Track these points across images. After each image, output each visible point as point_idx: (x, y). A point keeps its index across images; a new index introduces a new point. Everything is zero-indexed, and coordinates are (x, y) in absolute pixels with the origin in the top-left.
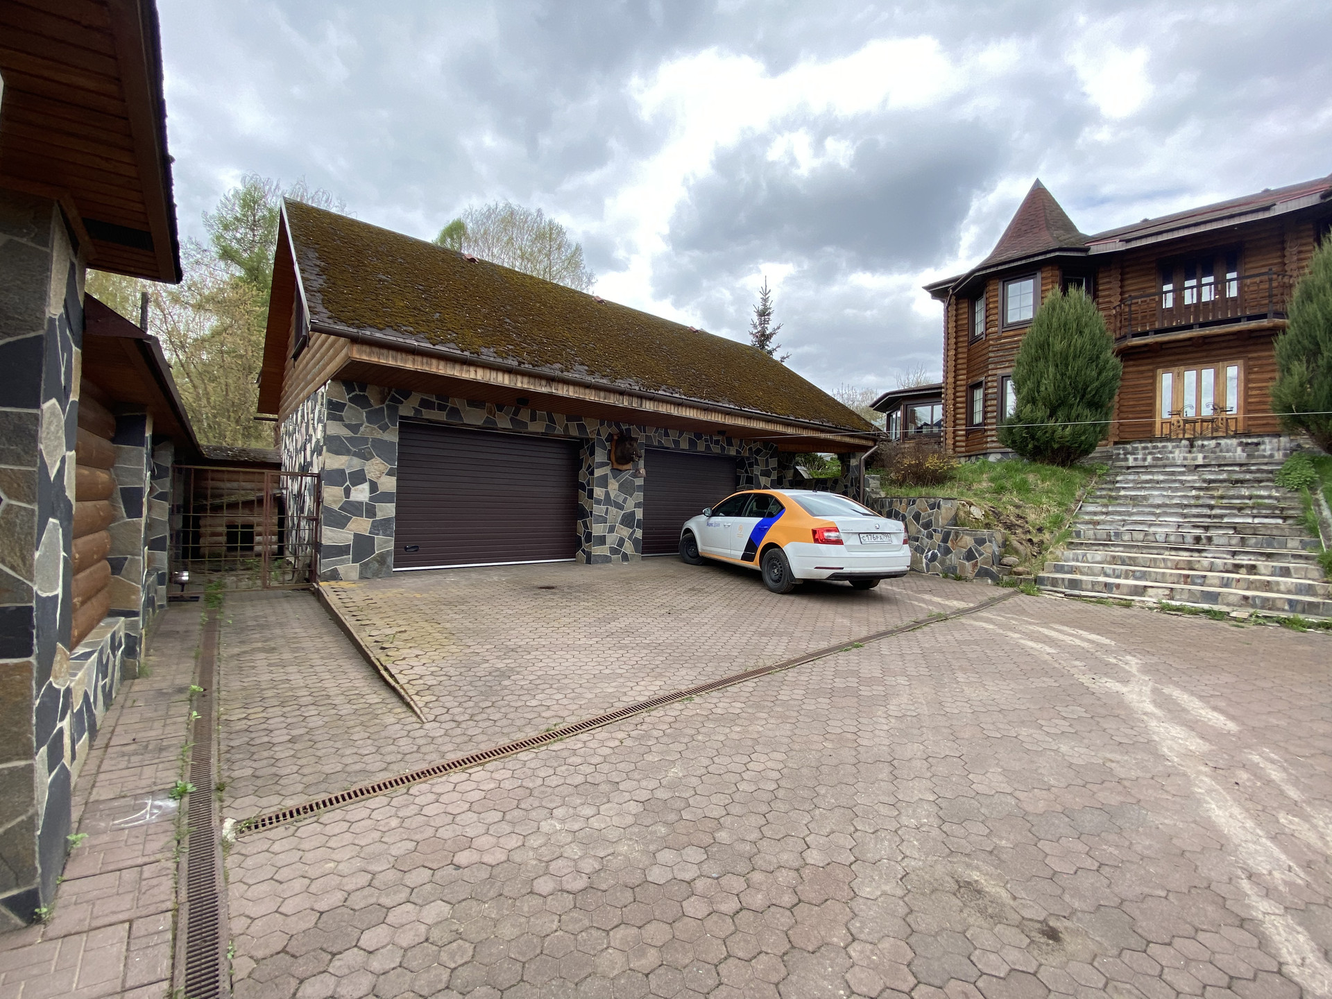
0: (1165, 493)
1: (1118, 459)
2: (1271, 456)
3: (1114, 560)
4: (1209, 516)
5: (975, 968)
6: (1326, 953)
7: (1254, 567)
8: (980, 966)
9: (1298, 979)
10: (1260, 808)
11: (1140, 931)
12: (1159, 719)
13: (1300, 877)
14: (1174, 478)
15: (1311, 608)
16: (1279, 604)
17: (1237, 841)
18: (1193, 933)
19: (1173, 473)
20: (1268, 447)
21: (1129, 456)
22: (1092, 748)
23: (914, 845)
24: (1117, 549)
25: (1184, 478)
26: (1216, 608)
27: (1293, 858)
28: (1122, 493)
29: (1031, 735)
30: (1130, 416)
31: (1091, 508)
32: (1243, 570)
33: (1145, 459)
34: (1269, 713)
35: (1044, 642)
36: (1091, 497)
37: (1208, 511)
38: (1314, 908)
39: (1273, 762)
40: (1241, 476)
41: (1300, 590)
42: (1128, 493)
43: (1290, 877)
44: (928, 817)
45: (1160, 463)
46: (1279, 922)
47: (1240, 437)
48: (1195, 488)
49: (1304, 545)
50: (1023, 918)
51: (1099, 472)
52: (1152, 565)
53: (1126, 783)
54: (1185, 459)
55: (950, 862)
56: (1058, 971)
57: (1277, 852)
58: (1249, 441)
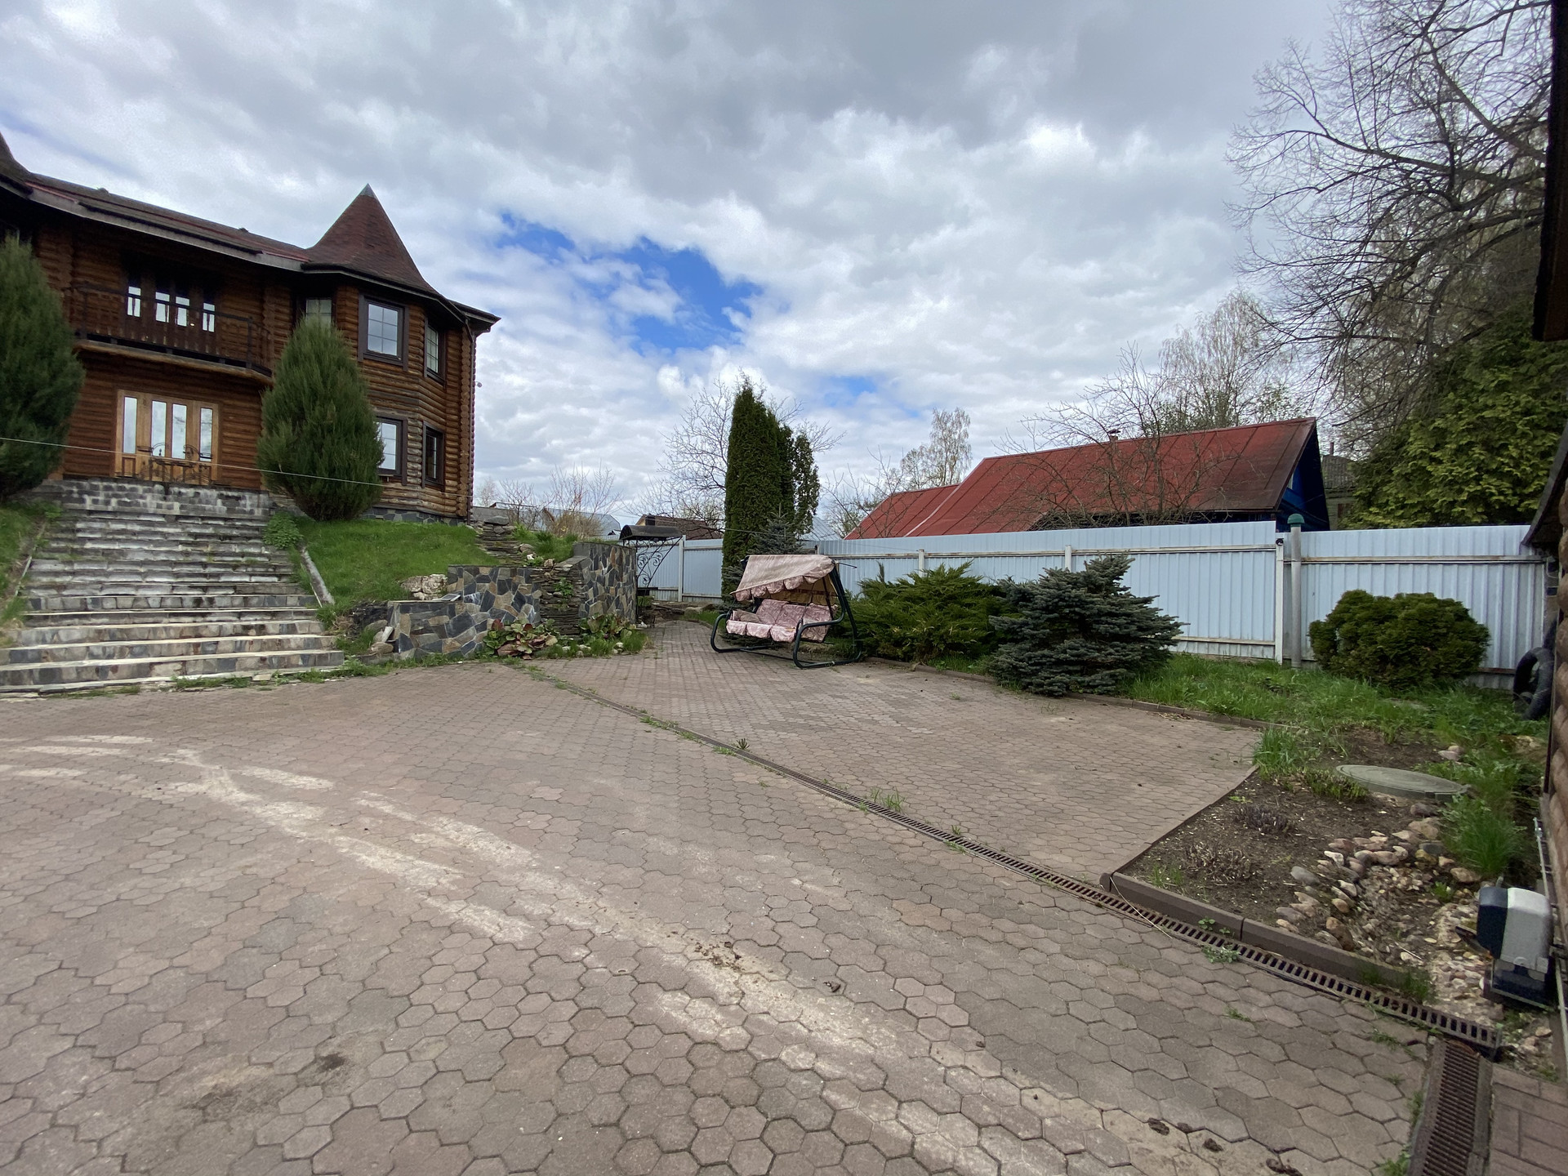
0: (146, 548)
1: (70, 499)
2: (252, 512)
3: (100, 635)
4: (205, 575)
5: (300, 1162)
6: (505, 911)
7: (263, 627)
8: (302, 1155)
9: (506, 940)
10: (396, 839)
11: (396, 993)
12: (258, 803)
13: (456, 873)
14: (153, 529)
15: (321, 660)
16: (293, 661)
17: (401, 874)
18: (428, 962)
19: (151, 524)
20: (248, 503)
21: (86, 497)
22: (218, 864)
23: (99, 1119)
24: (100, 621)
25: (165, 530)
26: (238, 674)
27: (442, 863)
28: (89, 545)
29: (135, 887)
30: (82, 442)
31: (47, 566)
32: (253, 632)
33: (107, 503)
34: (345, 761)
35: (55, 765)
36: (44, 550)
37: (200, 570)
38: (478, 888)
39: (377, 799)
40: (228, 532)
41: (308, 644)
42: (97, 546)
43: (451, 877)
44: (84, 1071)
45: (127, 509)
46: (469, 912)
47: (220, 489)
48: (182, 543)
49: (302, 602)
50: (295, 1074)
51: (49, 515)
52: (151, 636)
53: (282, 879)
54: (159, 506)
55: (166, 1095)
56: (367, 1085)
57: (429, 865)
58: (230, 494)
